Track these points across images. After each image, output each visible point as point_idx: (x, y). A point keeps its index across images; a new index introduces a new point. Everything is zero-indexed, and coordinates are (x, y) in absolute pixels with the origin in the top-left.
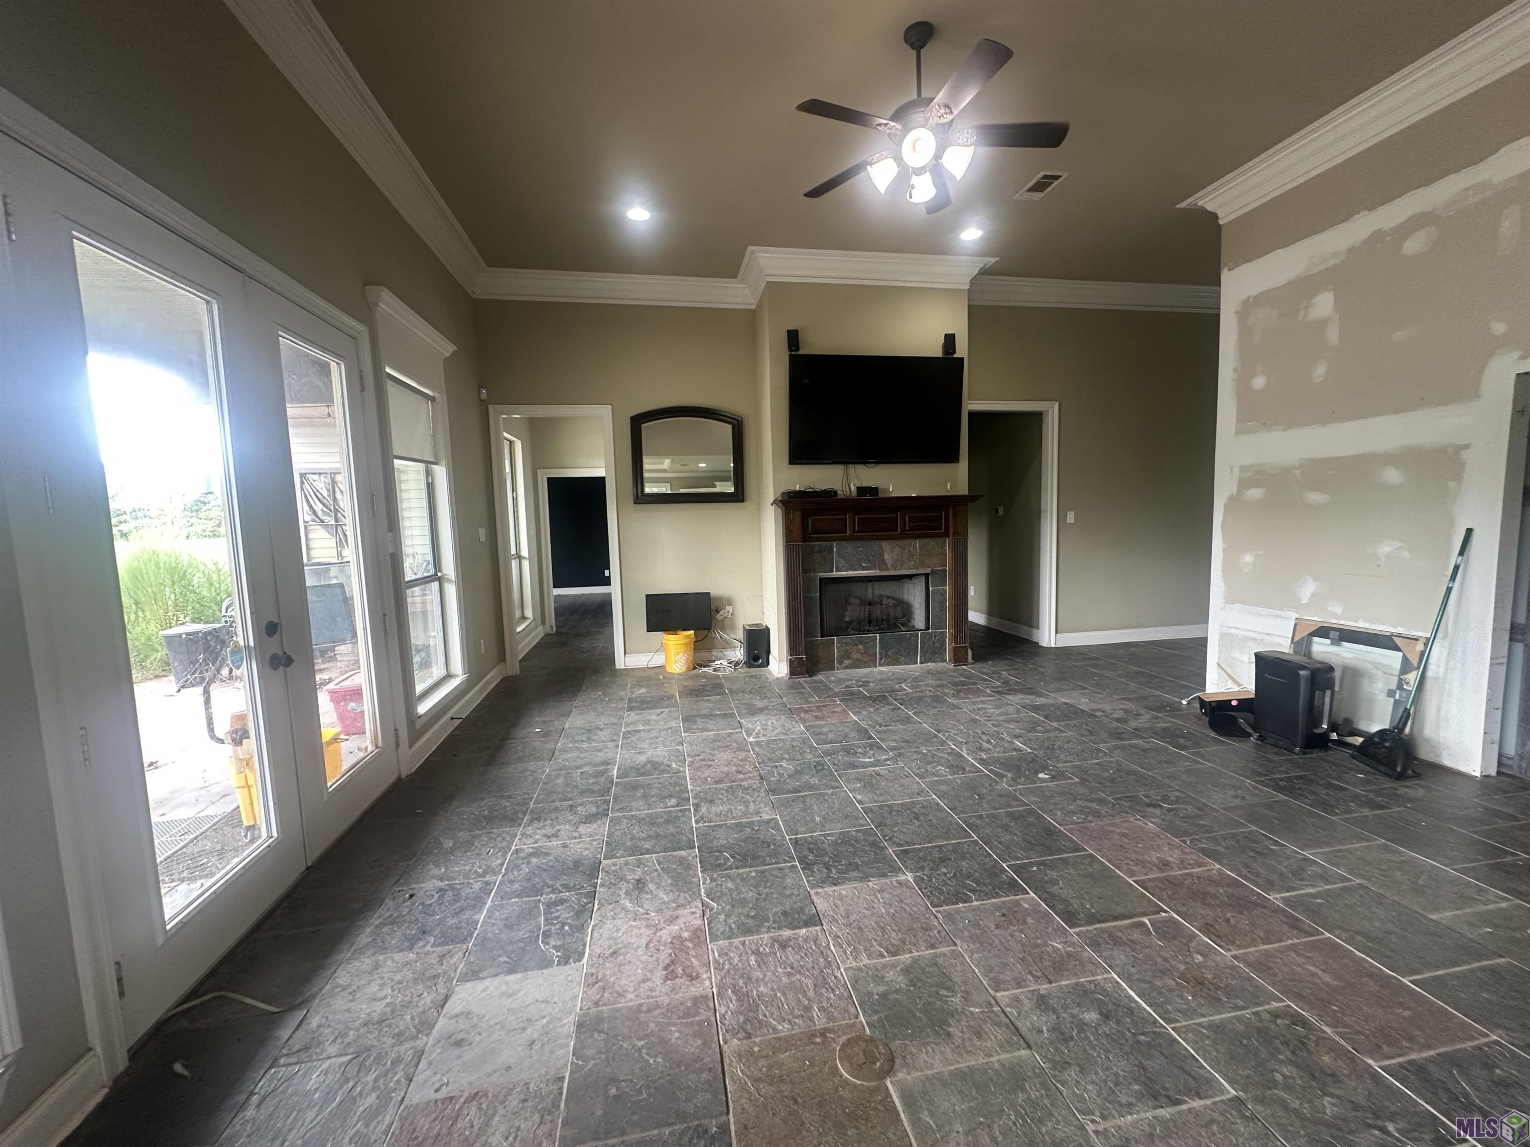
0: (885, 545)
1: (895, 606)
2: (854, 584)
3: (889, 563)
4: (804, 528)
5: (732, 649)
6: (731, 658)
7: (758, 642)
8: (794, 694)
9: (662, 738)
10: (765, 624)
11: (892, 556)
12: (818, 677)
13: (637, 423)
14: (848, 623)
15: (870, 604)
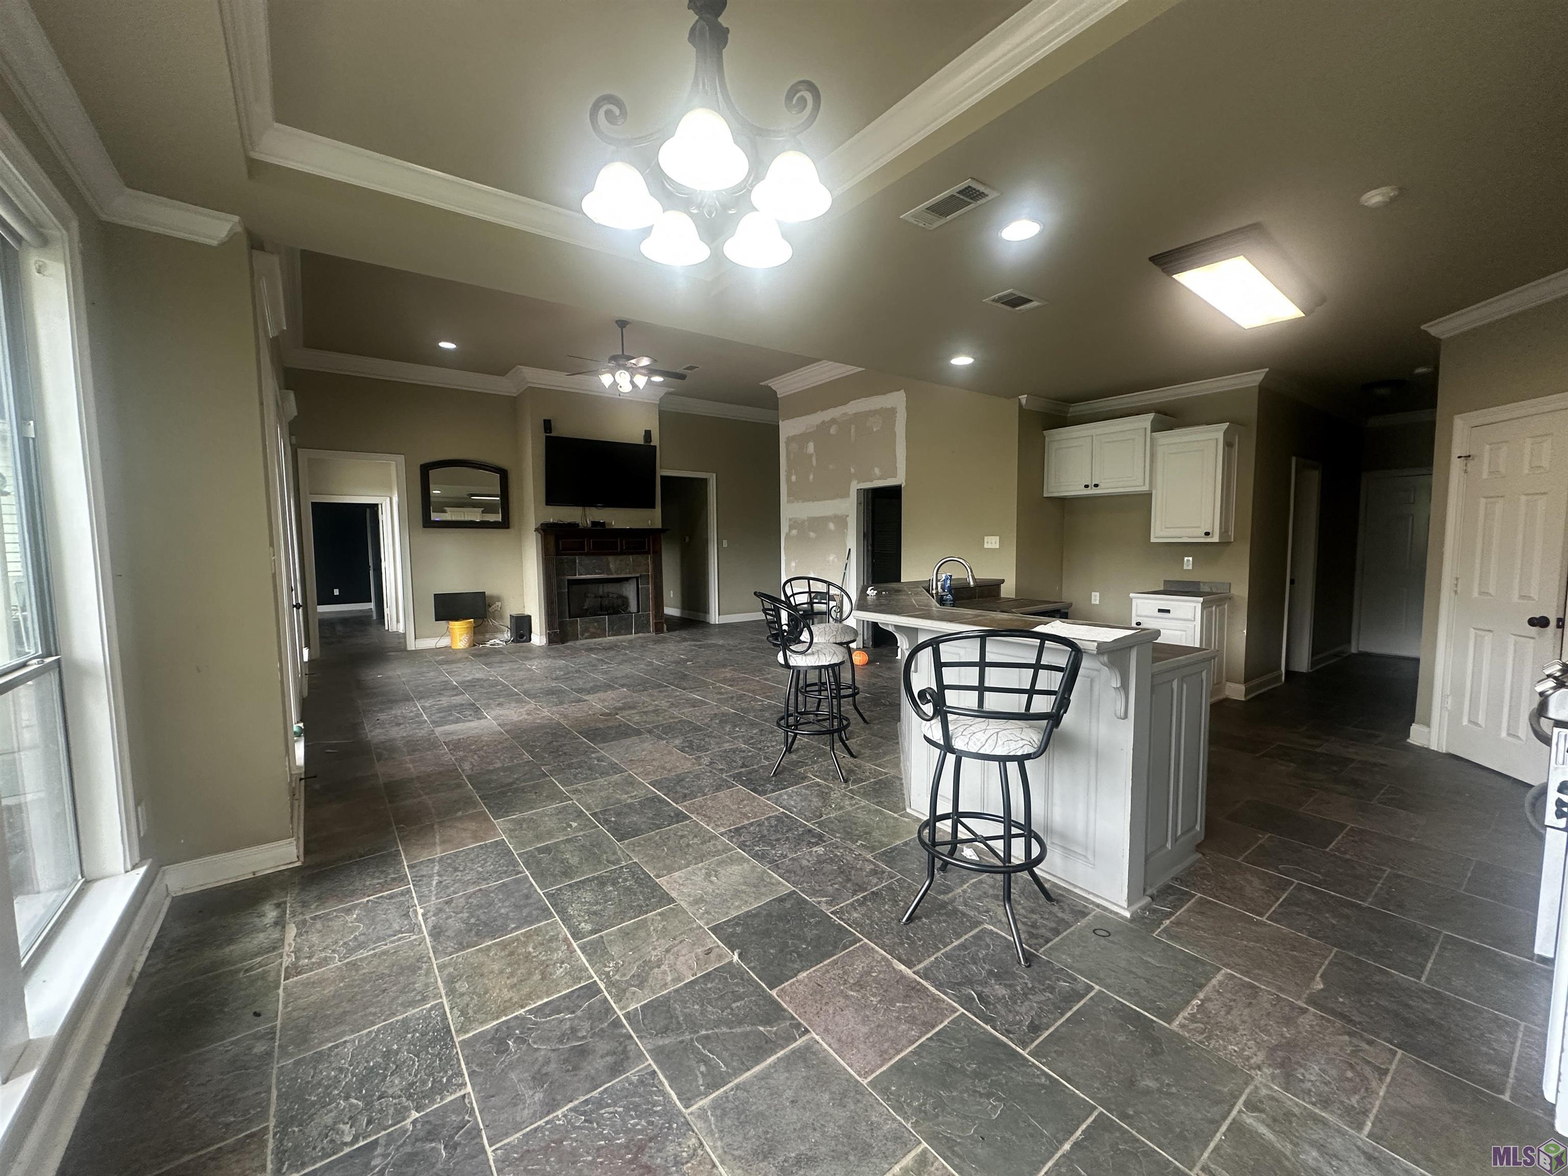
0: (611, 558)
1: (617, 598)
2: (590, 586)
3: (613, 571)
4: (556, 546)
5: (502, 632)
6: (502, 638)
7: (522, 626)
8: (549, 657)
9: (474, 671)
10: (527, 613)
11: (615, 566)
12: (568, 644)
13: (425, 469)
14: (587, 610)
15: (601, 597)
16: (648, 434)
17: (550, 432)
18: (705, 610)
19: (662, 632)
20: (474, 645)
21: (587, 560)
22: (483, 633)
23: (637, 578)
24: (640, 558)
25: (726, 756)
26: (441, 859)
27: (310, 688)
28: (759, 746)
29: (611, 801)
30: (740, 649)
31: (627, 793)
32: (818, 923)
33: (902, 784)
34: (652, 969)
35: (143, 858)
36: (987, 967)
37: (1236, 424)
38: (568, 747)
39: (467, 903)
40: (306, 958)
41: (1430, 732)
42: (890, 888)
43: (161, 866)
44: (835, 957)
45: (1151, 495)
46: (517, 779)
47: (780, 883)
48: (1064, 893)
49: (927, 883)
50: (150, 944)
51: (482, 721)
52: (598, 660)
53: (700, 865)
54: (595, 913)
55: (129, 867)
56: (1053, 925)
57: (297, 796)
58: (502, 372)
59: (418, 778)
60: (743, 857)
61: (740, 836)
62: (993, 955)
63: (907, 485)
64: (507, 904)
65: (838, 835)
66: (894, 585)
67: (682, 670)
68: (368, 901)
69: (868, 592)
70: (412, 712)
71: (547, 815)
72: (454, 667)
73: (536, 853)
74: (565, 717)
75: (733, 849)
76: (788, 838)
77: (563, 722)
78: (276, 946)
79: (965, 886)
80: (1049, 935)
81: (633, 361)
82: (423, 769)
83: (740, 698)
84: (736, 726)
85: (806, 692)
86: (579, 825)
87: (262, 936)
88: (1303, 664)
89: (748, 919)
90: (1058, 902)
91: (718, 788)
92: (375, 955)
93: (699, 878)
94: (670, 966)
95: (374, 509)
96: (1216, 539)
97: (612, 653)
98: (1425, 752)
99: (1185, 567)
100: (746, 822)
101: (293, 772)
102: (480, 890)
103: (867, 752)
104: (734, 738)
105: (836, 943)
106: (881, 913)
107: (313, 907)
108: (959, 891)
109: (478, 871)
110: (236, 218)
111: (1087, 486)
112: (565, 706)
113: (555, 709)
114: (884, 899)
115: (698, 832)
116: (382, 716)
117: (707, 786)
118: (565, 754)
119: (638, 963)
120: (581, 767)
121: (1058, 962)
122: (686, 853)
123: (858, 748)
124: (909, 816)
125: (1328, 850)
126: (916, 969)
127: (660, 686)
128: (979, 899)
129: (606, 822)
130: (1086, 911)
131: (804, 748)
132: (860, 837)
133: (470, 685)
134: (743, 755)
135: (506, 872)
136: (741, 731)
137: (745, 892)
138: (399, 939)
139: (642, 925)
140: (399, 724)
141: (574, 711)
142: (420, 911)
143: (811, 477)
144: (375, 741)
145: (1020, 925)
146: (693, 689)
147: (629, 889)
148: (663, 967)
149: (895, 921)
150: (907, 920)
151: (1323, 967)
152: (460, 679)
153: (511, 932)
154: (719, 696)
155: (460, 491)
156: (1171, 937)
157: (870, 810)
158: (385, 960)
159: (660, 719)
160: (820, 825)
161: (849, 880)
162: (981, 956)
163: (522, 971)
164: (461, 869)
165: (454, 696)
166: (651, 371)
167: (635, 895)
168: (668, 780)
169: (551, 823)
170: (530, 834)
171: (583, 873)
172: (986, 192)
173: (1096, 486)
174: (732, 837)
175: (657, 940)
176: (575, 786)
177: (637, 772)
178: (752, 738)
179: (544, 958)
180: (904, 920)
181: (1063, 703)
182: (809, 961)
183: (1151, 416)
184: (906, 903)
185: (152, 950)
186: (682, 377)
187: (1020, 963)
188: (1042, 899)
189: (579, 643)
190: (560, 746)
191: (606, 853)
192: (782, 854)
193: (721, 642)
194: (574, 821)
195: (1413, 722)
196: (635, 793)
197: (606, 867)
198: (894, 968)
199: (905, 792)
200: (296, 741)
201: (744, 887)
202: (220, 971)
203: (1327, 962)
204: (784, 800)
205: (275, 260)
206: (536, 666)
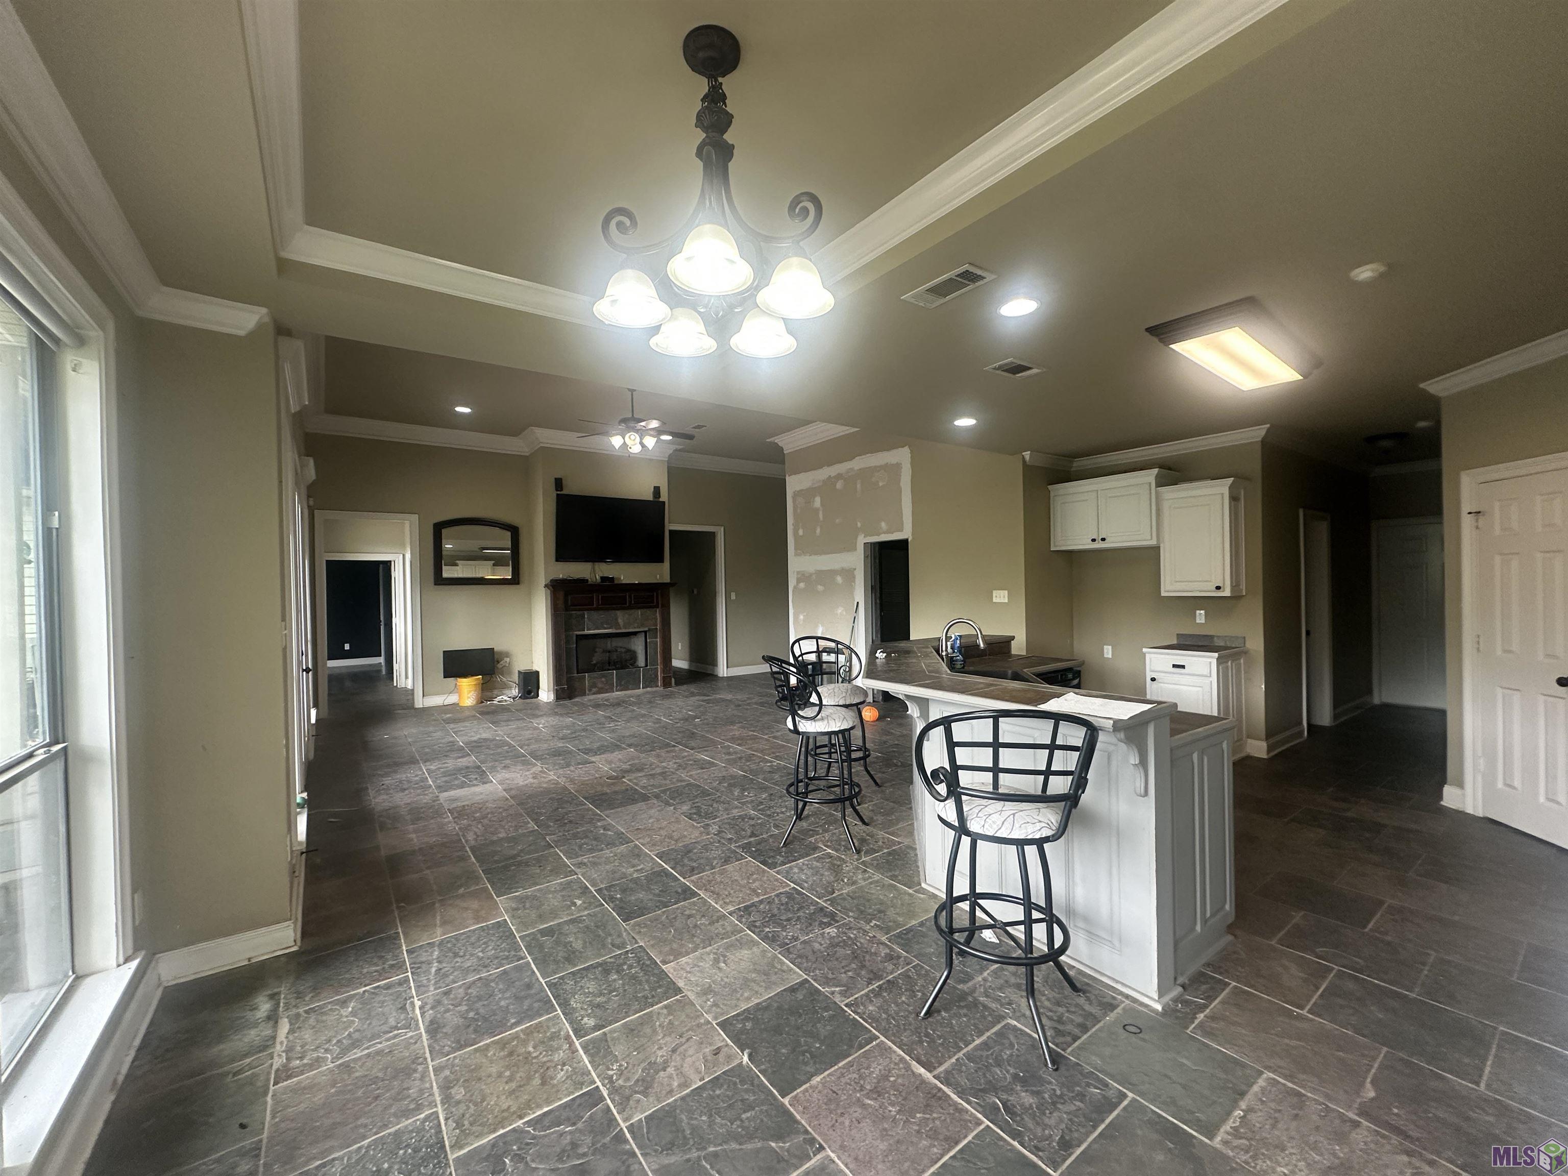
0: (619, 613)
1: (626, 652)
2: (598, 640)
3: (622, 626)
4: (566, 601)
5: (510, 688)
6: (509, 695)
7: (530, 682)
8: (556, 714)
9: (481, 731)
10: (535, 668)
11: (623, 620)
12: (576, 700)
13: (439, 528)
14: (595, 665)
15: (609, 652)
16: (657, 491)
17: (562, 490)
18: (714, 663)
19: (670, 685)
20: (482, 702)
21: (595, 615)
22: (491, 689)
23: (645, 632)
24: (648, 612)
25: (734, 824)
26: (441, 943)
27: (316, 750)
28: (768, 812)
29: (617, 875)
30: (749, 704)
31: (633, 866)
32: (832, 1017)
33: (916, 855)
34: (657, 1072)
35: (136, 949)
36: (1012, 1071)
37: (1240, 478)
38: (574, 814)
39: (467, 994)
40: (297, 1058)
41: (1464, 795)
42: (906, 976)
43: (154, 954)
44: (850, 1059)
45: (1159, 548)
46: (521, 851)
47: (791, 970)
48: (1090, 982)
49: (945, 974)
50: (137, 1042)
51: (487, 786)
52: (606, 717)
53: (709, 949)
54: (598, 1006)
55: (121, 960)
56: (1079, 1020)
57: (297, 874)
58: (515, 431)
59: (420, 849)
60: (753, 941)
61: (750, 914)
62: (1018, 1056)
63: (913, 538)
64: (508, 995)
65: (851, 914)
66: (903, 644)
67: (690, 727)
68: (364, 992)
69: (877, 655)
70: (417, 776)
71: (551, 892)
72: (459, 726)
73: (539, 935)
74: (572, 781)
75: (742, 930)
76: (799, 918)
77: (571, 787)
78: (267, 1044)
79: (985, 974)
80: (1076, 1031)
81: (643, 424)
82: (426, 839)
83: (749, 758)
84: (744, 790)
85: (816, 754)
86: (584, 903)
87: (253, 1032)
88: (1325, 718)
89: (759, 1013)
90: (1084, 992)
91: (727, 861)
92: (368, 1055)
93: (707, 965)
94: (677, 1069)
95: (387, 566)
96: (1227, 593)
97: (619, 710)
98: (1460, 816)
99: (1198, 621)
100: (756, 899)
101: (294, 849)
102: (480, 979)
103: (880, 819)
104: (743, 804)
105: (850, 1040)
106: (897, 1005)
107: (307, 999)
108: (980, 979)
109: (478, 957)
110: (264, 310)
111: (1094, 540)
112: (572, 768)
113: (561, 771)
114: (901, 988)
115: (706, 910)
116: (387, 781)
117: (715, 858)
118: (571, 822)
119: (643, 1065)
120: (587, 837)
121: (1088, 1064)
122: (693, 936)
123: (871, 814)
124: (924, 891)
125: (1366, 930)
126: (936, 1072)
127: (668, 745)
128: (1001, 989)
129: (611, 899)
130: (1114, 1002)
131: (815, 814)
132: (874, 917)
133: (477, 746)
134: (752, 822)
135: (507, 958)
136: (749, 795)
137: (754, 981)
138: (395, 1036)
139: (648, 1020)
140: (404, 790)
141: (579, 773)
142: (418, 1003)
143: (818, 531)
144: (379, 808)
145: (1044, 1020)
146: (701, 749)
147: (634, 977)
148: (669, 1069)
149: (913, 1015)
150: (926, 1014)
151: (1373, 1071)
152: (466, 738)
153: (511, 1028)
154: (727, 757)
155: (472, 545)
156: (1209, 1034)
157: (884, 885)
158: (379, 1061)
159: (668, 782)
160: (833, 902)
161: (863, 967)
162: (1005, 1057)
163: (521, 1074)
164: (461, 954)
165: (460, 758)
166: (659, 432)
167: (640, 984)
168: (676, 851)
169: (554, 901)
170: (533, 914)
171: (587, 959)
172: (983, 274)
173: (1103, 539)
174: (741, 916)
175: (663, 1037)
176: (580, 859)
177: (645, 842)
178: (761, 803)
179: (545, 1059)
180: (922, 1014)
181: (1080, 783)
182: (824, 1061)
183: (1156, 471)
184: (923, 994)
185: (139, 1049)
186: (690, 437)
187: (1046, 1065)
188: (1068, 990)
189: (586, 699)
190: (567, 814)
191: (610, 935)
192: (793, 936)
193: (729, 697)
194: (579, 898)
195: (1445, 783)
196: (642, 866)
197: (612, 951)
198: (912, 1071)
199: (920, 864)
200: (299, 813)
201: (754, 975)
202: (209, 1074)
203: (1376, 1065)
204: (795, 873)
205: (299, 345)
206: (542, 724)
